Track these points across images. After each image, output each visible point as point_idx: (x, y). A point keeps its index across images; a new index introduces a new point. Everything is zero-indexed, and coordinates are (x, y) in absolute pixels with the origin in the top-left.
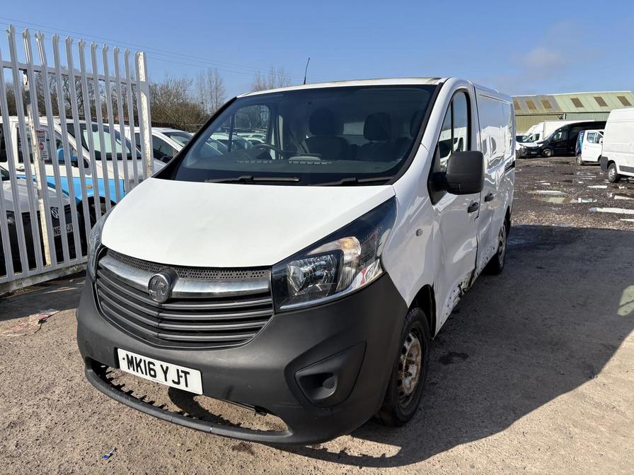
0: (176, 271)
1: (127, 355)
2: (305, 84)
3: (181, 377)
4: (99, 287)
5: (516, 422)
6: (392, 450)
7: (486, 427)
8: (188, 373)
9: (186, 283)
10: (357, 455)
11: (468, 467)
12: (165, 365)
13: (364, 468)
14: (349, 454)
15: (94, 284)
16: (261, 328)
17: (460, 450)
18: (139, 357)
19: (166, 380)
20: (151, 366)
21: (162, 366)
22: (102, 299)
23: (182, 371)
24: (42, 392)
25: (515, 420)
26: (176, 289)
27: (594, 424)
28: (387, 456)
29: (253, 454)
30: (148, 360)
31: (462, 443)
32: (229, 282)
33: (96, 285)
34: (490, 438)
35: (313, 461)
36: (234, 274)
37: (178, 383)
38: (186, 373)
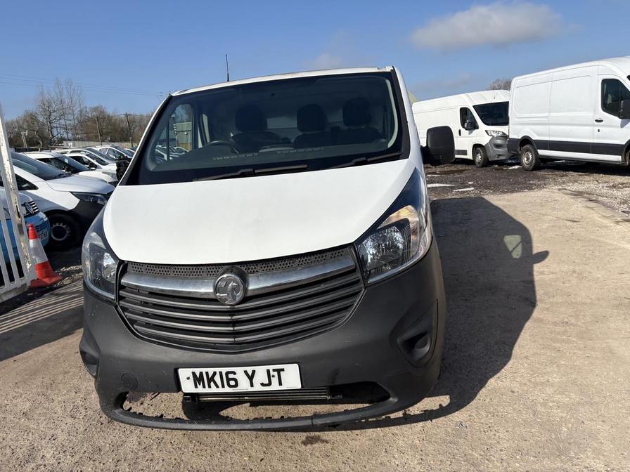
0: (243, 268)
1: (194, 374)
2: (228, 81)
3: (273, 376)
4: (124, 309)
5: (514, 352)
6: (445, 400)
7: (496, 361)
8: (283, 370)
9: (261, 278)
10: (418, 413)
11: (511, 393)
12: (250, 369)
13: (434, 421)
14: (412, 414)
15: (116, 307)
16: (353, 305)
17: (492, 382)
18: (211, 371)
19: (252, 385)
20: (231, 376)
21: (246, 372)
22: (133, 322)
23: (274, 370)
24: (28, 462)
25: (512, 350)
26: (252, 287)
27: (564, 337)
28: (444, 405)
29: (327, 442)
30: (224, 370)
31: (491, 377)
32: (309, 266)
33: (119, 308)
34: (506, 367)
35: (387, 429)
36: (312, 258)
37: (270, 384)
38: (279, 371)
